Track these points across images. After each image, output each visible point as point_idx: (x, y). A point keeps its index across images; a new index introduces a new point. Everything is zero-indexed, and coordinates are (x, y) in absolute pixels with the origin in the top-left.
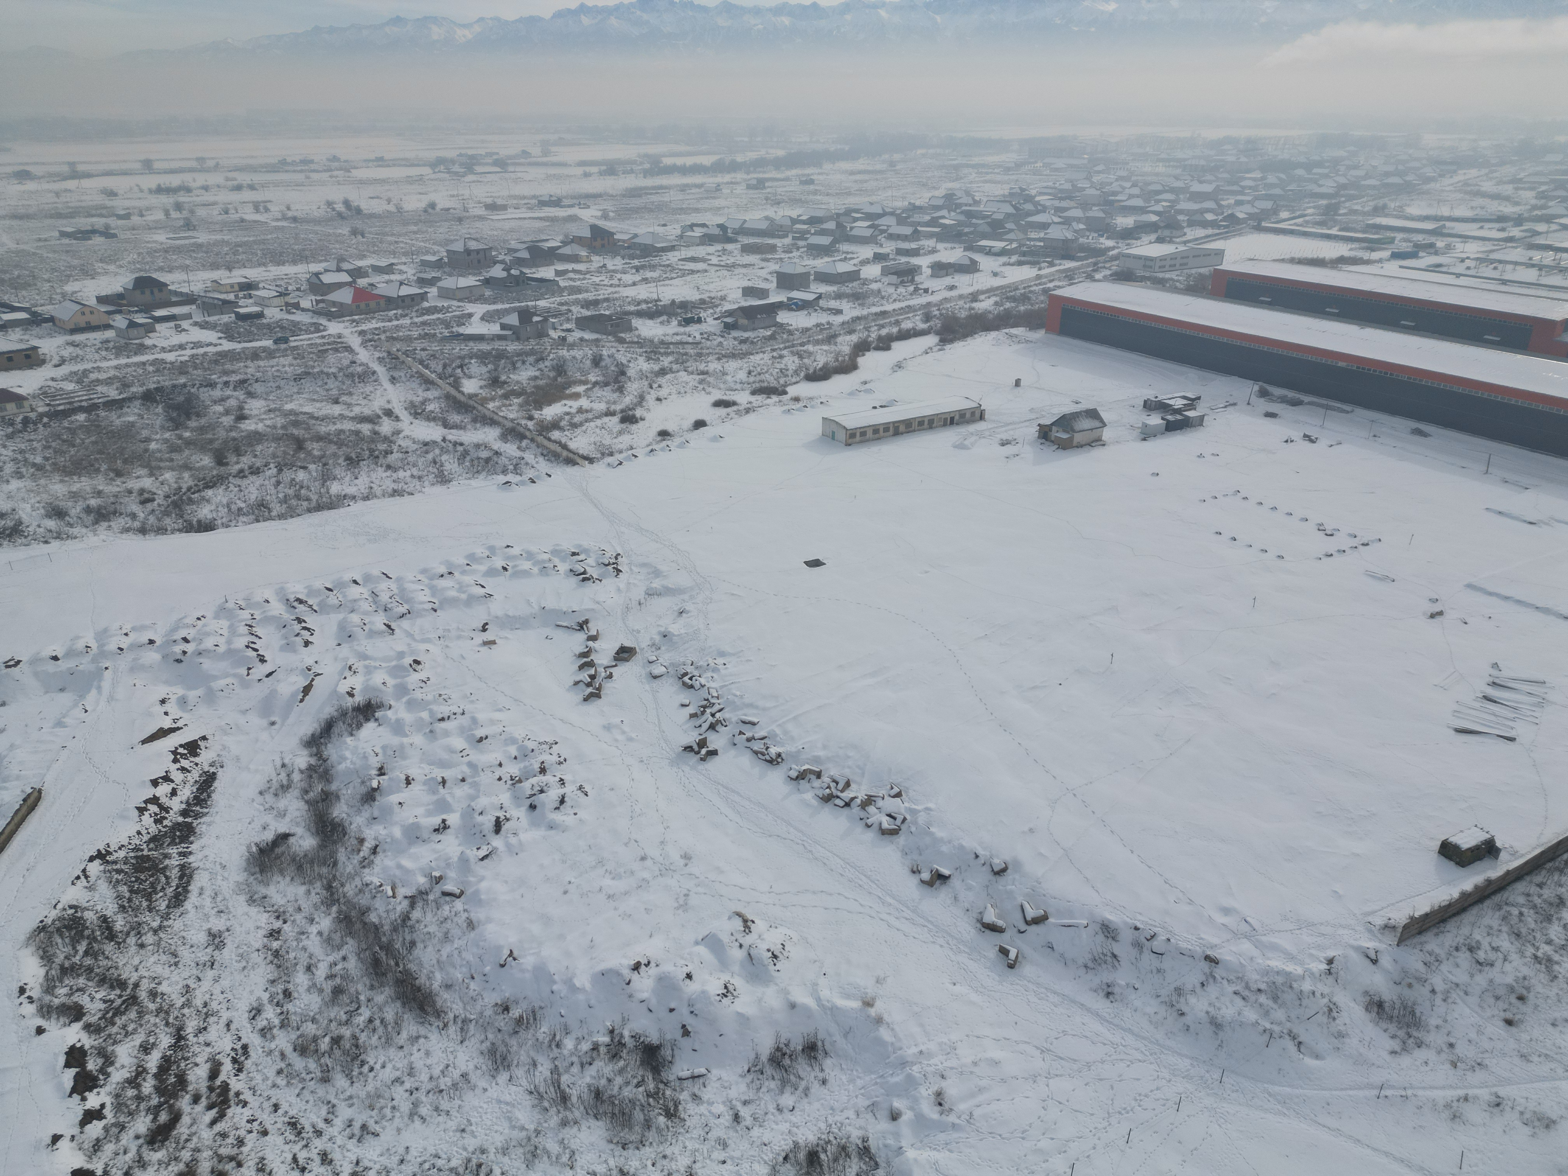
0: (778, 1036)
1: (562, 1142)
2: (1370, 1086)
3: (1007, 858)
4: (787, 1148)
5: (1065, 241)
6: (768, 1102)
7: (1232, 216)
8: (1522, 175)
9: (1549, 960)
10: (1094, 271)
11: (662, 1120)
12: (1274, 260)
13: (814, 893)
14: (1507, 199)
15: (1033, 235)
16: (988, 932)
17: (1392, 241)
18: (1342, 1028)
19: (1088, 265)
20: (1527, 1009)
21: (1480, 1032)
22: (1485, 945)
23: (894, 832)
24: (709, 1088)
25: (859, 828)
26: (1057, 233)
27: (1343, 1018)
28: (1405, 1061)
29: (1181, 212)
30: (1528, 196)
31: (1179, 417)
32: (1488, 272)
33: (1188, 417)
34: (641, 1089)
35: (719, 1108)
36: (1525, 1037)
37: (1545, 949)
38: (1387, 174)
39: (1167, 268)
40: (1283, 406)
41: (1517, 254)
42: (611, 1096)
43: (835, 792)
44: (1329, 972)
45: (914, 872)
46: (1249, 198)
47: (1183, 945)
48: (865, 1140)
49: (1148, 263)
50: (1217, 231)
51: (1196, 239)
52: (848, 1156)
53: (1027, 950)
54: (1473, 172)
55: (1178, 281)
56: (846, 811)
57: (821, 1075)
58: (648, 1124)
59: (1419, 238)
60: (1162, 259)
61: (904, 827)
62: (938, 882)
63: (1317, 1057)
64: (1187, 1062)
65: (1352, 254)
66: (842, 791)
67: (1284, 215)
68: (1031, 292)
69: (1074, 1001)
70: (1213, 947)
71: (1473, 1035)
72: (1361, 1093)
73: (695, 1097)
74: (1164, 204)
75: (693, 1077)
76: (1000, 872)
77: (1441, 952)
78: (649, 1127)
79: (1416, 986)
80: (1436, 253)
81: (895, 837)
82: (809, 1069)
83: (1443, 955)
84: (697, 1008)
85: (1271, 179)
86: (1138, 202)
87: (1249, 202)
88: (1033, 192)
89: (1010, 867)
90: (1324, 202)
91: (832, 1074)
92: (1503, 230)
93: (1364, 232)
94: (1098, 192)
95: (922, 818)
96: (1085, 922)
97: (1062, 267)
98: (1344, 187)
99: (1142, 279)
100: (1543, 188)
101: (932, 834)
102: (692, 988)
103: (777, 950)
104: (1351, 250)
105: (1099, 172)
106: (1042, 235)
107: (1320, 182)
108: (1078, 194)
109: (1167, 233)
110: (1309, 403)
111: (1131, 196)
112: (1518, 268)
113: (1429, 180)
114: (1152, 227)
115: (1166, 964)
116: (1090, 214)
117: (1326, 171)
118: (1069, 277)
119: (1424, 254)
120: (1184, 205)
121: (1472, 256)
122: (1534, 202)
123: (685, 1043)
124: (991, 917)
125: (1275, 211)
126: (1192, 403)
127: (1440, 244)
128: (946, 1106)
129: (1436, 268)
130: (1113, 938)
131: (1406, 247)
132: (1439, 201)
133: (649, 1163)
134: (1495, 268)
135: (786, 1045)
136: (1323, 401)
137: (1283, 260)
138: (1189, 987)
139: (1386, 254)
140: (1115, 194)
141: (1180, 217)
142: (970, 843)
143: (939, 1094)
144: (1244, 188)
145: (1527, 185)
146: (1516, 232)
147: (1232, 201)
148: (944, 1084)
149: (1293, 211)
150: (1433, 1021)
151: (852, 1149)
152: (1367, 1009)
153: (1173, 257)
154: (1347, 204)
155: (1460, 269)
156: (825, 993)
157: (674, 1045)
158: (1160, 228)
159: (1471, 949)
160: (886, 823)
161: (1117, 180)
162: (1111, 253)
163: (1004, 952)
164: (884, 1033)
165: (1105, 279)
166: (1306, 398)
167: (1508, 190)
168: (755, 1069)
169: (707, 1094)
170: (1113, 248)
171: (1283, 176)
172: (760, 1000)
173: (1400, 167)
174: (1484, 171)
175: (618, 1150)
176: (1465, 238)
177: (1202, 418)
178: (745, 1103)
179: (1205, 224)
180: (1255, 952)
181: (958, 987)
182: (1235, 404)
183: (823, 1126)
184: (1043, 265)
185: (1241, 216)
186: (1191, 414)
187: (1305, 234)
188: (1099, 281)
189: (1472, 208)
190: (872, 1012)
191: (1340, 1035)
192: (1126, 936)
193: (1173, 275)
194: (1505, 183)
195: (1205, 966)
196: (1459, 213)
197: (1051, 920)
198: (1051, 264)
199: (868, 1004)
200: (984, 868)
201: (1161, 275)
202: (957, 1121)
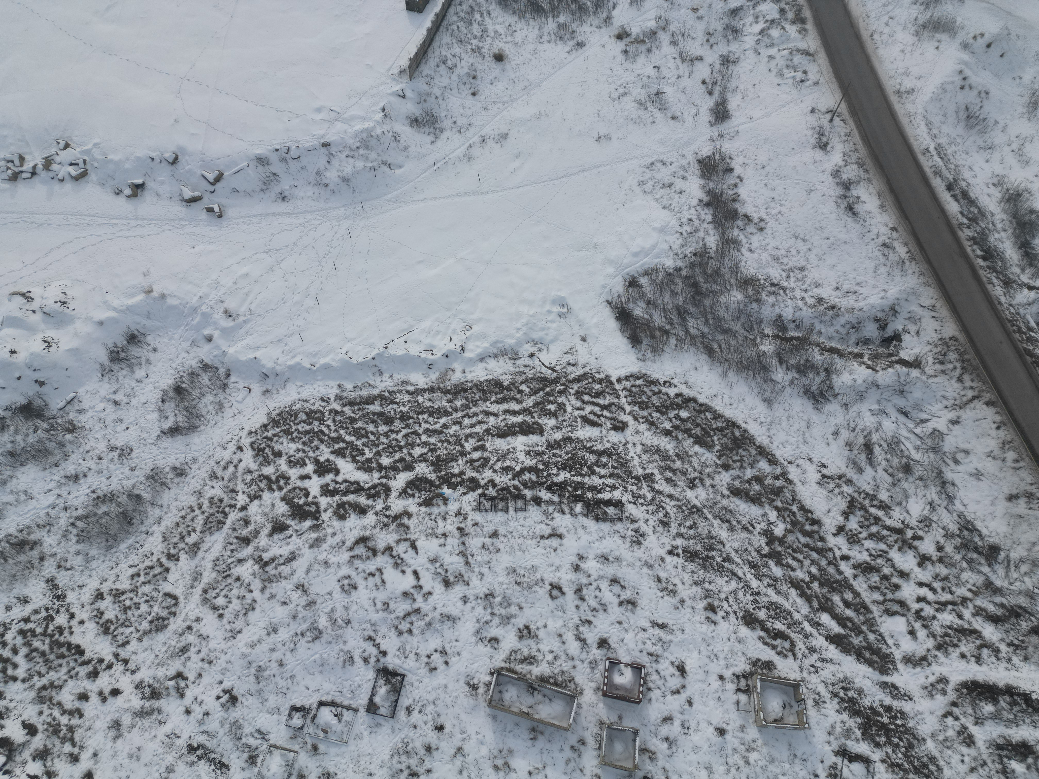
0: (105, 346)
1: (12, 492)
2: (429, 167)
3: (173, 149)
4: (160, 396)
6: (128, 383)
9: (479, 48)
11: (69, 437)
13: (58, 248)
16: (192, 204)
18: (405, 144)
20: (478, 82)
21: (464, 107)
22: (450, 56)
23: (84, 174)
24: (84, 401)
25: (57, 186)
27: (403, 138)
28: (439, 143)
34: (39, 432)
35: (101, 406)
36: (483, 98)
37: (475, 42)
42: (22, 449)
43: (17, 170)
44: (386, 116)
45: (118, 194)
47: (307, 145)
48: (201, 362)
52: (198, 375)
53: (224, 201)
56: (36, 178)
57: (150, 348)
58: (61, 445)
61: (88, 167)
62: (139, 191)
63: (400, 167)
64: (342, 210)
66: (21, 165)
69: (267, 215)
70: (323, 136)
71: (462, 111)
72: (427, 173)
73: (80, 411)
75: (69, 403)
76: (175, 161)
77: (431, 72)
78: (64, 446)
79: (428, 99)
81: (87, 177)
82: (140, 349)
83: (433, 74)
84: (36, 365)
89: (179, 154)
91: (157, 343)
95: (97, 153)
96: (246, 164)
101: (111, 161)
102: (21, 357)
103: (62, 298)
115: (304, 161)
123: (44, 389)
124: (188, 194)
128: (234, 315)
130: (268, 164)
133: (81, 461)
135: (115, 346)
138: (323, 168)
142: (142, 152)
143: (226, 312)
148: (225, 305)
150: (443, 115)
151: (197, 371)
152: (412, 126)
156: (116, 303)
157: (39, 395)
159: (444, 63)
160: (74, 171)
163: (210, 210)
164: (171, 301)
168: (105, 372)
169: (86, 404)
172: (76, 334)
175: (54, 470)
178: (115, 393)
180: (345, 127)
181: (196, 248)
183: (172, 371)
190: (155, 294)
191: (406, 148)
192: (274, 158)
195: (324, 150)
197: (226, 174)
199: (149, 291)
200: (163, 164)
202: (245, 318)
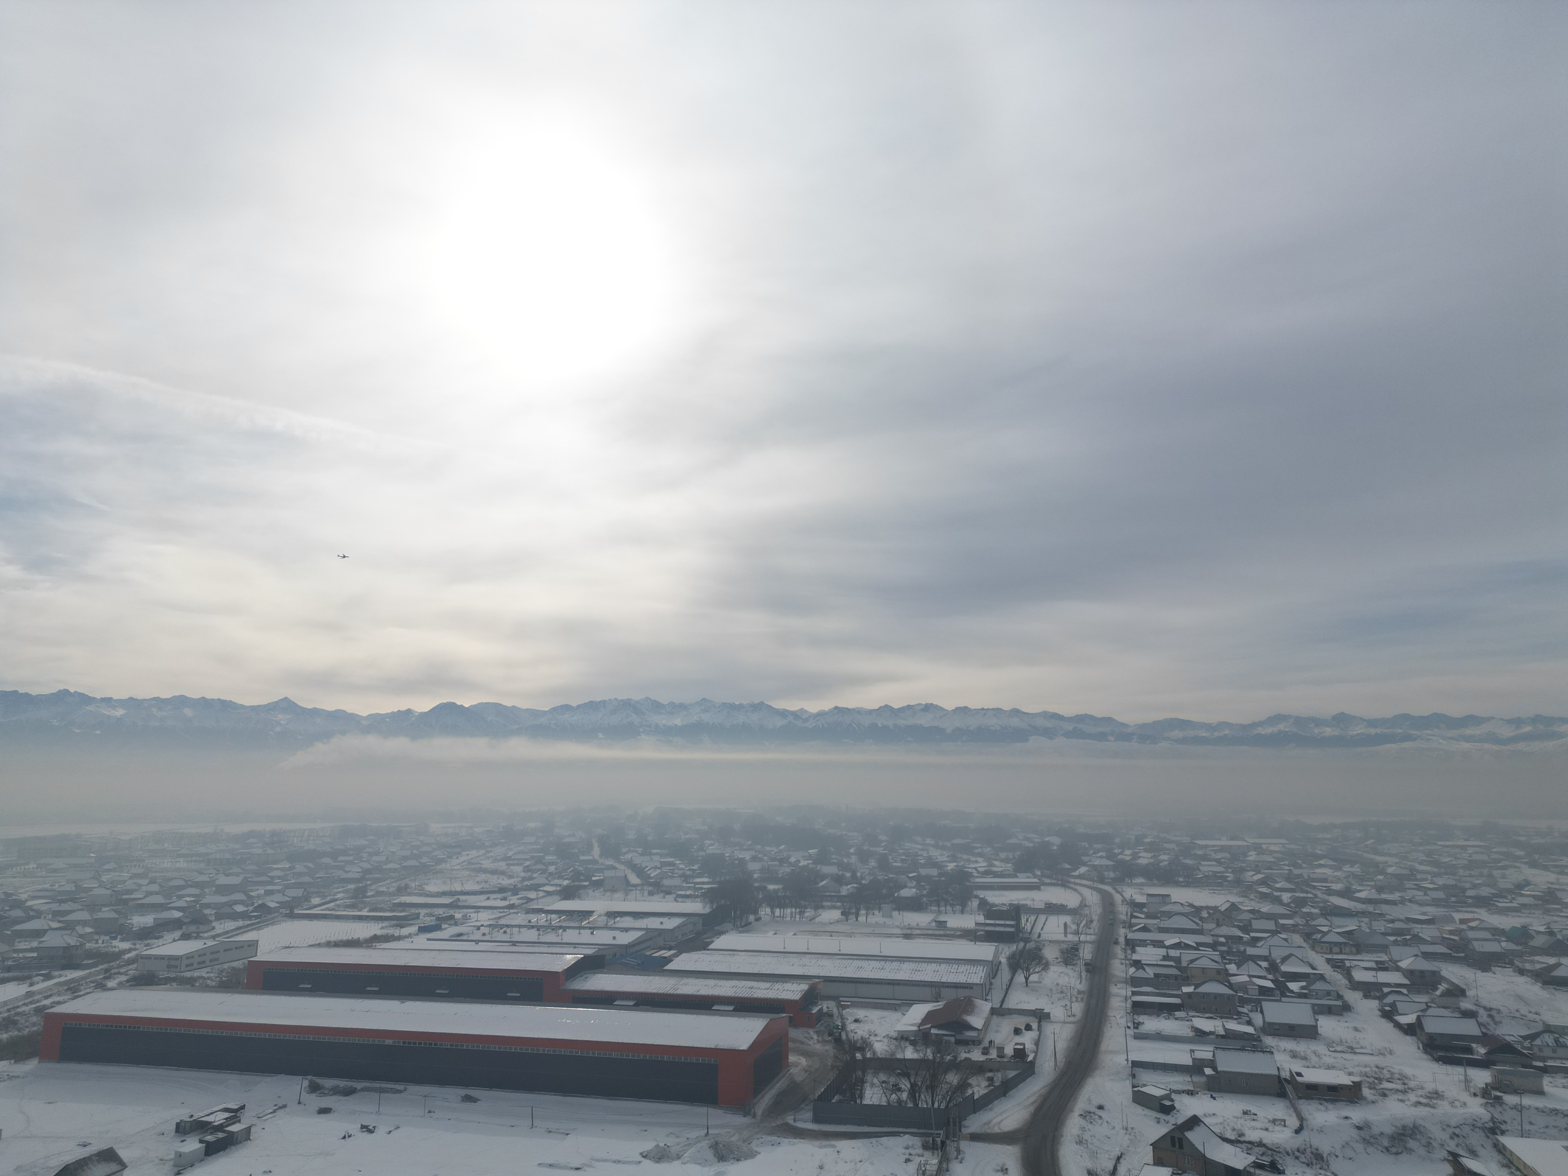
5: (67, 948)
7: (263, 906)
8: (510, 854)
10: (105, 978)
12: (310, 946)
14: (503, 873)
15: (22, 946)
17: (417, 916)
19: (99, 973)
26: (55, 940)
29: (208, 906)
30: (518, 869)
31: (221, 1135)
32: (499, 935)
33: (231, 1133)
38: (405, 858)
39: (195, 966)
40: (335, 1098)
41: (520, 919)
46: (279, 888)
49: (173, 963)
50: (249, 922)
51: (227, 932)
54: (474, 853)
55: (209, 978)
59: (440, 911)
60: (190, 956)
65: (384, 932)
67: (316, 901)
68: (18, 1014)
74: (188, 899)
80: (456, 924)
85: (300, 868)
86: (158, 899)
87: (279, 891)
88: (24, 897)
90: (352, 886)
92: (505, 899)
93: (393, 911)
94: (109, 892)
97: (63, 979)
98: (368, 871)
99: (167, 981)
100: (527, 863)
104: (382, 928)
105: (109, 870)
106: (35, 944)
107: (347, 869)
108: (83, 895)
109: (192, 928)
110: (364, 1089)
111: (149, 894)
112: (522, 930)
113: (439, 861)
114: (176, 924)
116: (100, 915)
117: (351, 858)
118: (74, 989)
119: (446, 926)
120: (208, 899)
121: (486, 923)
122: (523, 874)
125: (307, 898)
126: (235, 1115)
127: (458, 916)
129: (458, 937)
131: (430, 921)
132: (451, 879)
134: (505, 932)
136: (377, 1085)
137: (319, 945)
139: (414, 929)
140: (129, 892)
141: (207, 911)
144: (272, 878)
145: (515, 862)
146: (514, 900)
147: (262, 892)
149: (324, 897)
153: (201, 953)
154: (373, 887)
155: (477, 936)
158: (185, 924)
161: (131, 878)
162: (127, 956)
165: (121, 985)
166: (359, 1085)
167: (502, 865)
170: (130, 950)
171: (310, 865)
173: (415, 852)
174: (482, 852)
176: (477, 908)
177: (248, 1130)
179: (234, 916)
182: (284, 1106)
184: (36, 979)
185: (272, 905)
186: (234, 1128)
187: (338, 918)
188: (112, 989)
189: (478, 882)
193: (203, 973)
194: (499, 861)
196: (469, 887)
198: (48, 977)
201: (188, 974)
